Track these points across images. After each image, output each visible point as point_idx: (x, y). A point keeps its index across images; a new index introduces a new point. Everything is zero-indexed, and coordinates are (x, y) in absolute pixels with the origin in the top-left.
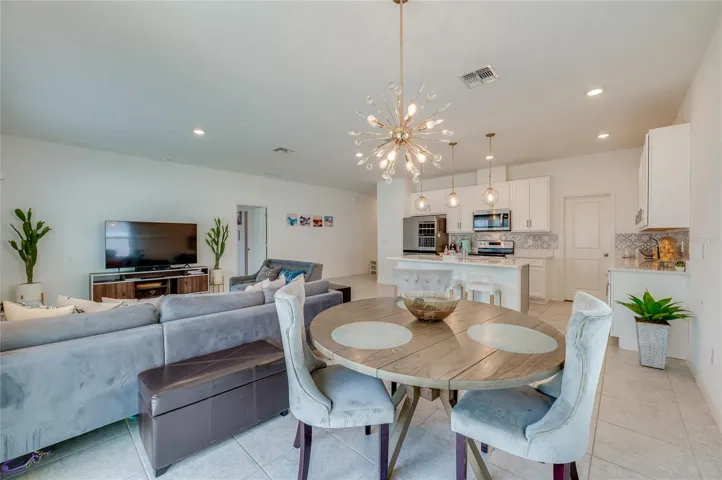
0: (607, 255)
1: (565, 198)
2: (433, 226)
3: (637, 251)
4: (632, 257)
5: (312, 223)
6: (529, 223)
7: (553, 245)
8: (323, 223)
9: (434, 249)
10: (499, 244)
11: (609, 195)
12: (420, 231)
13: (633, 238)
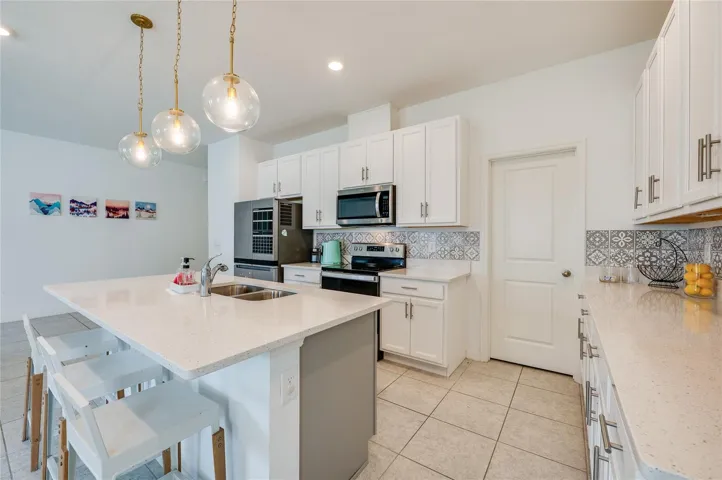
0: (567, 274)
1: (492, 162)
2: (270, 215)
3: (630, 265)
4: (621, 281)
5: (102, 212)
6: (425, 209)
7: (470, 251)
8: (132, 212)
9: (271, 257)
10: (382, 249)
11: (573, 150)
12: (255, 226)
13: (622, 240)
